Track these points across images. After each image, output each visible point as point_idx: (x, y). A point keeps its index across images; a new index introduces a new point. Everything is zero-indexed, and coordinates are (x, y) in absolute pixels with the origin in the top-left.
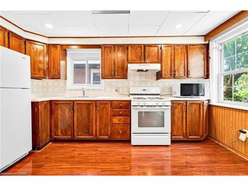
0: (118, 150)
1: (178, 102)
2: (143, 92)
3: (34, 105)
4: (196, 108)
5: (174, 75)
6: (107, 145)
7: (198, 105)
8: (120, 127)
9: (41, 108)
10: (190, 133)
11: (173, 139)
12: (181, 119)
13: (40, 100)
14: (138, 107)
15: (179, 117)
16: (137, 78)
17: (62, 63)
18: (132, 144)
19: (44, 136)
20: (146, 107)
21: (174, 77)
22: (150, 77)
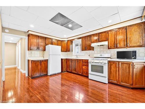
0: (84, 79)
1: (113, 62)
2: (100, 56)
3: (62, 59)
4: (126, 66)
5: (117, 46)
6: (81, 76)
7: (128, 65)
8: (86, 71)
9: (63, 61)
10: (122, 80)
11: (110, 82)
12: (115, 71)
13: (63, 58)
14: (91, 63)
15: (114, 70)
16: (99, 49)
17: (71, 46)
18: (89, 78)
19: (64, 69)
20: (94, 63)
21: (116, 48)
22: (106, 48)
